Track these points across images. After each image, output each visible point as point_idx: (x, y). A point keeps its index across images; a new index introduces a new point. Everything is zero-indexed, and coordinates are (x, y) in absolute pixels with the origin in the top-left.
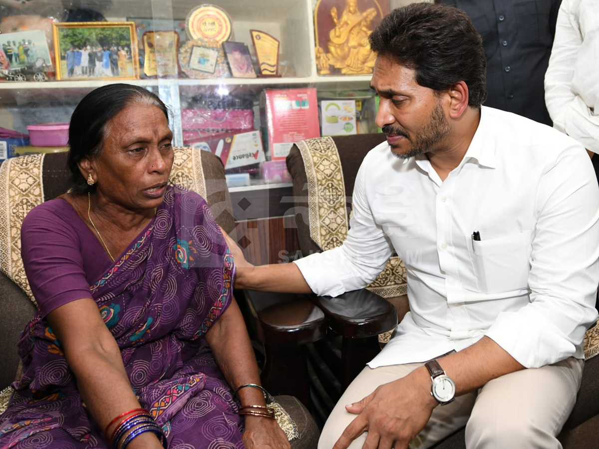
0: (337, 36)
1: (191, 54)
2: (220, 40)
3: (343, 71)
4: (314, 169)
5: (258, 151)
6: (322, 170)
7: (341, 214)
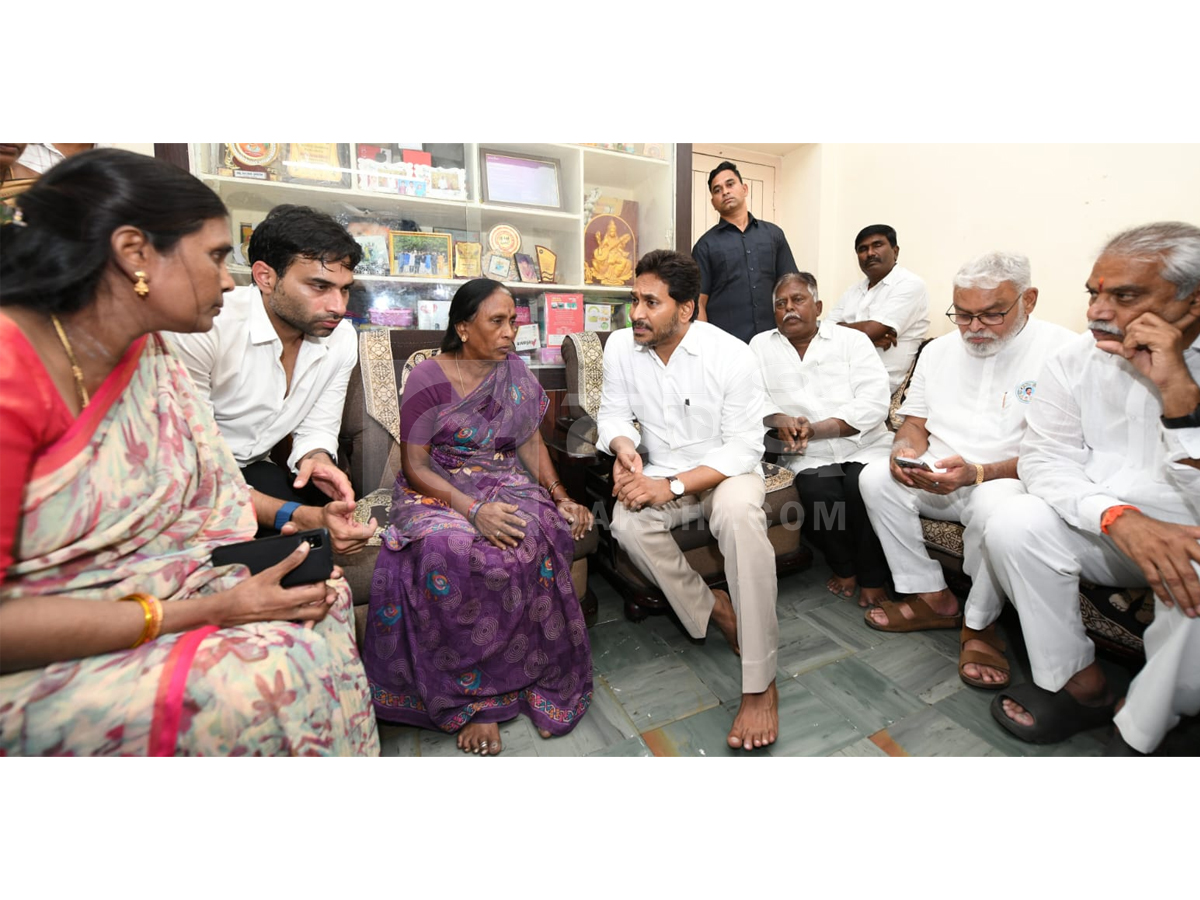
0: (600, 254)
2: (512, 252)
3: (602, 282)
5: (535, 340)
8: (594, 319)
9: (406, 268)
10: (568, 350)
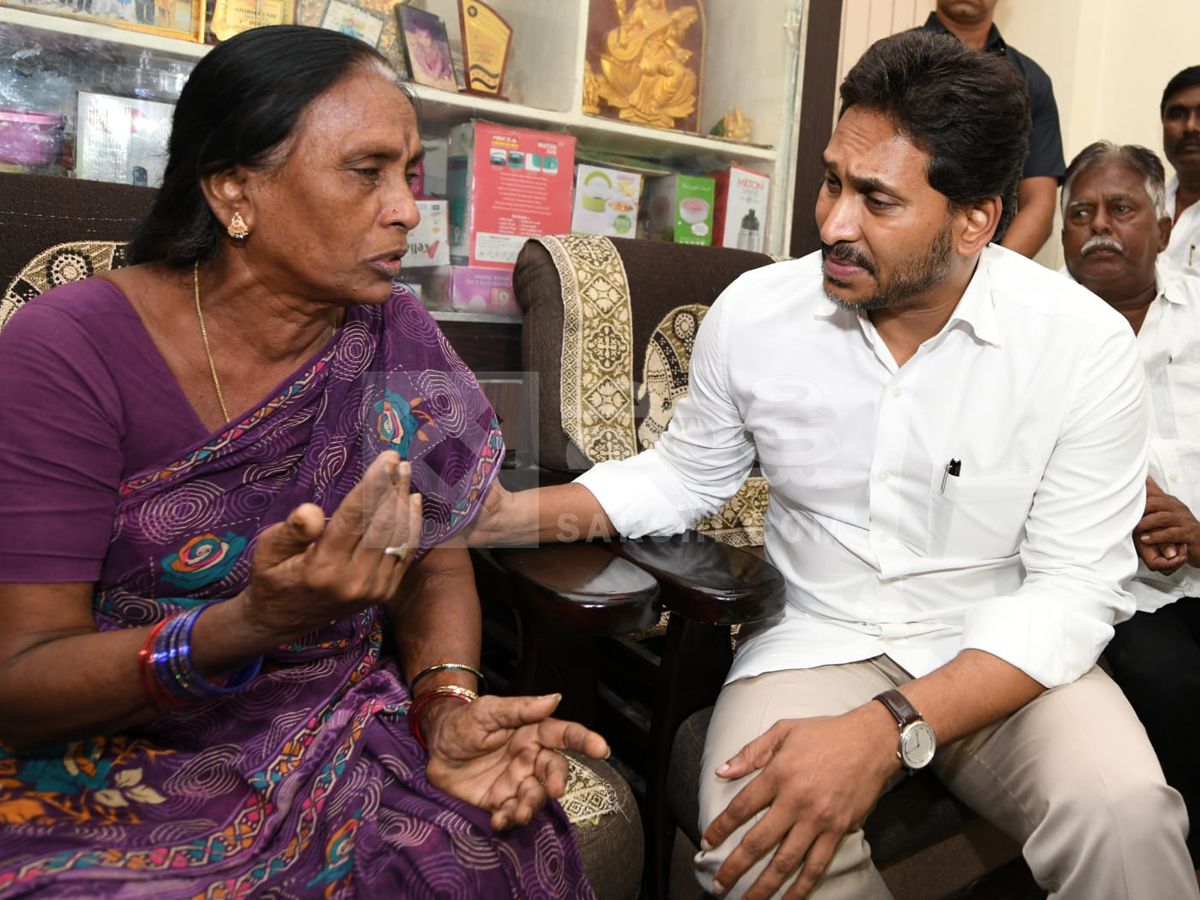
0: (621, 44)
3: (623, 115)
4: (578, 295)
6: (594, 299)
7: (623, 388)
10: (533, 276)
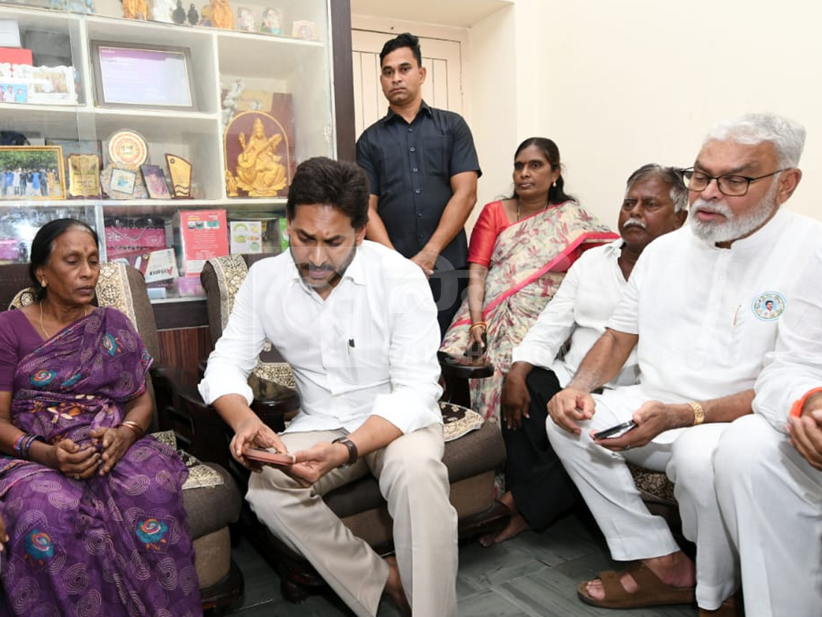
0: (245, 160)
1: (112, 175)
2: (138, 163)
3: (250, 194)
4: (226, 284)
5: (172, 268)
8: (242, 239)
9: (10, 190)
10: (208, 278)
